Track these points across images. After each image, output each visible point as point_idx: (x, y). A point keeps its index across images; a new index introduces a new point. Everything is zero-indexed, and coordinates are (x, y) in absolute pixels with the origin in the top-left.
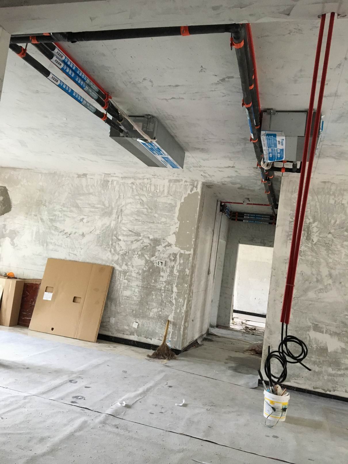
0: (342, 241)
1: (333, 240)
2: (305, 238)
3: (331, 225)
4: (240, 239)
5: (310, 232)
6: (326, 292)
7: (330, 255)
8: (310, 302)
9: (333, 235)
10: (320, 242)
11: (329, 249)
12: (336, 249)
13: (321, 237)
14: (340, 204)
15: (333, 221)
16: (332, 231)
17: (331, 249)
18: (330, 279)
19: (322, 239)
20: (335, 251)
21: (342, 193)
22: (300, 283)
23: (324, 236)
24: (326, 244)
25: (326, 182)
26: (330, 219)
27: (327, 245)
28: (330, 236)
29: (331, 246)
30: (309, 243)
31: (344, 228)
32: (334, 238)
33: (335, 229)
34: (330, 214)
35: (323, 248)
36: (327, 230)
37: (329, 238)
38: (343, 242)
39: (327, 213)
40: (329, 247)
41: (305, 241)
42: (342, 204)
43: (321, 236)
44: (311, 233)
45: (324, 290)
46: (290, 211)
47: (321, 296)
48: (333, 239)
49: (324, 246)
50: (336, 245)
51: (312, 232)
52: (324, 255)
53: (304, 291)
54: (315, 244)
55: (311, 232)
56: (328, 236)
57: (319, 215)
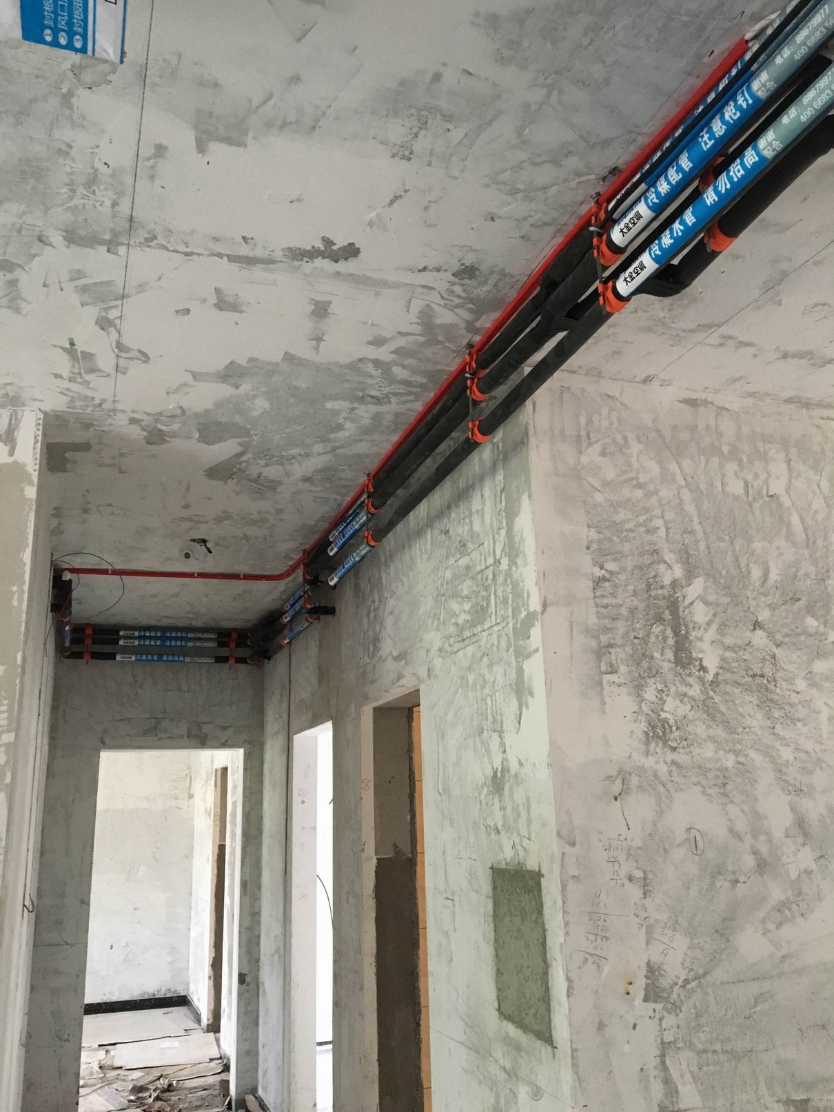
0: (805, 658)
1: (774, 656)
2: (670, 655)
3: (751, 588)
4: (105, 732)
5: (683, 628)
6: (802, 915)
7: (779, 729)
8: (755, 988)
9: (770, 635)
10: (729, 671)
11: (772, 700)
12: (795, 698)
13: (728, 648)
14: (767, 499)
15: (756, 573)
16: (764, 615)
17: (776, 697)
18: (804, 845)
19: (734, 655)
20: (791, 705)
21: (762, 449)
22: (693, 892)
23: (740, 642)
24: (754, 676)
25: (696, 400)
26: (743, 562)
27: (758, 680)
28: (759, 638)
29: (775, 686)
30: (691, 680)
31: (800, 600)
32: (778, 646)
33: (772, 607)
34: (739, 542)
35: (748, 698)
36: (745, 611)
37: (758, 649)
38: (811, 662)
39: (727, 538)
40: (767, 690)
41: (670, 669)
42: (772, 496)
43: (728, 641)
44: (687, 632)
45: (794, 907)
46: (586, 529)
47: (789, 942)
48: (774, 649)
49: (748, 689)
50: (790, 680)
51: (691, 626)
52: (759, 732)
53: (717, 931)
54: (715, 683)
55: (686, 626)
56: (753, 641)
57: (702, 545)
